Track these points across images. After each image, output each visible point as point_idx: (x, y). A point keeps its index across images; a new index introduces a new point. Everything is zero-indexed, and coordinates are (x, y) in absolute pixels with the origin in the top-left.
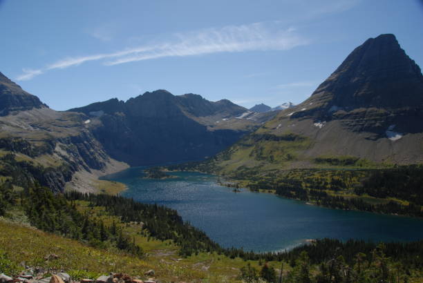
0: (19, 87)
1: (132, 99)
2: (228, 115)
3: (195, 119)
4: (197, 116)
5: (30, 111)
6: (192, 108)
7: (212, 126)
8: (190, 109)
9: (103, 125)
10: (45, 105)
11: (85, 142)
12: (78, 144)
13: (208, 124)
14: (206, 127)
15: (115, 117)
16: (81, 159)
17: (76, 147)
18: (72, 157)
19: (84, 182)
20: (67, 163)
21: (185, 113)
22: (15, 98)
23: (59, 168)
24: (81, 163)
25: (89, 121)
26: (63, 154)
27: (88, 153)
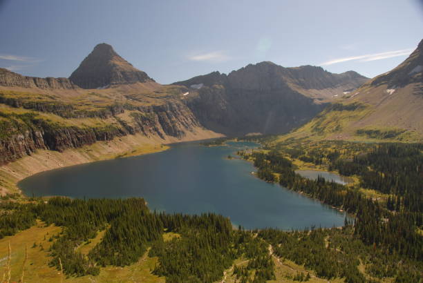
0: (131, 65)
1: (234, 72)
2: (351, 88)
3: (303, 92)
4: (307, 88)
5: (132, 85)
6: (302, 80)
7: (320, 99)
8: (300, 82)
9: (199, 97)
10: (152, 79)
11: (168, 111)
12: (159, 113)
13: (316, 97)
14: (313, 100)
15: (212, 91)
16: (159, 126)
17: (157, 116)
18: (136, 123)
19: (127, 143)
20: (120, 126)
21: (291, 85)
22: (119, 74)
23: (94, 129)
24: (156, 130)
25: (187, 93)
26: (122, 119)
27: (169, 121)
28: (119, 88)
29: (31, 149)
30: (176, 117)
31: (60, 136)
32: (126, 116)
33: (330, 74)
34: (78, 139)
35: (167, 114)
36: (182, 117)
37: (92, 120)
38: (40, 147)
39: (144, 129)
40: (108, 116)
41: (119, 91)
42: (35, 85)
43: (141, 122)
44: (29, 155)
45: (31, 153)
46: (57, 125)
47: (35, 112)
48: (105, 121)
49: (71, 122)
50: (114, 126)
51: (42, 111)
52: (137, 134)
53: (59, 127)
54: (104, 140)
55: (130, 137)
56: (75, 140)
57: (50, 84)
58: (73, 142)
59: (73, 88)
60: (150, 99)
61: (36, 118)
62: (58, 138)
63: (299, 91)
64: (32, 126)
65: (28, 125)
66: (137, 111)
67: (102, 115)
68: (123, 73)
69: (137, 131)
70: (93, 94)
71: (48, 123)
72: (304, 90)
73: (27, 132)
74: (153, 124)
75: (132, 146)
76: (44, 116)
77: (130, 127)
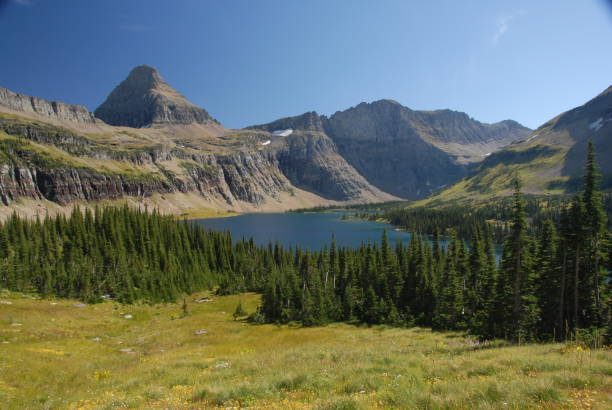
1: (338, 113)
3: (441, 146)
4: (447, 140)
5: (185, 126)
7: (467, 157)
8: (435, 130)
9: (286, 149)
10: (215, 120)
11: (239, 165)
12: (226, 166)
13: (460, 153)
15: (306, 139)
16: (225, 186)
17: (222, 171)
18: (189, 177)
19: (174, 204)
20: (164, 178)
21: (423, 136)
22: (166, 109)
23: (120, 175)
24: (220, 191)
25: (269, 142)
26: (167, 169)
27: (239, 179)
28: (166, 129)
29: (10, 196)
30: (251, 175)
31: (63, 178)
32: (174, 165)
33: (478, 123)
34: (94, 187)
35: (238, 169)
36: (259, 174)
37: (119, 164)
38: (25, 194)
39: (202, 188)
40: (145, 161)
41: (165, 133)
42: (31, 108)
43: (196, 176)
44: (6, 204)
45: (9, 201)
46: (59, 163)
47: (23, 140)
48: (139, 168)
49: (82, 161)
50: (155, 176)
51: (36, 139)
52: (189, 193)
53: (62, 165)
54: (136, 195)
55: (178, 195)
56: (88, 189)
57: (55, 111)
58: (84, 191)
59: (94, 122)
60: (211, 147)
61: (23, 148)
62: (59, 183)
63: (436, 145)
64: (16, 159)
65: (9, 156)
66: (191, 161)
67: (136, 158)
68: (172, 108)
69: (191, 189)
70: (125, 132)
71: (44, 157)
72: (442, 144)
73: (6, 166)
74: (215, 182)
75: (181, 209)
76: (39, 147)
77: (179, 181)
